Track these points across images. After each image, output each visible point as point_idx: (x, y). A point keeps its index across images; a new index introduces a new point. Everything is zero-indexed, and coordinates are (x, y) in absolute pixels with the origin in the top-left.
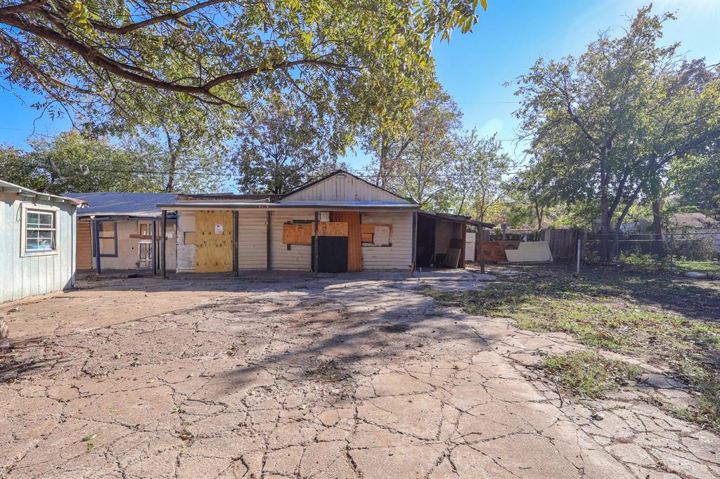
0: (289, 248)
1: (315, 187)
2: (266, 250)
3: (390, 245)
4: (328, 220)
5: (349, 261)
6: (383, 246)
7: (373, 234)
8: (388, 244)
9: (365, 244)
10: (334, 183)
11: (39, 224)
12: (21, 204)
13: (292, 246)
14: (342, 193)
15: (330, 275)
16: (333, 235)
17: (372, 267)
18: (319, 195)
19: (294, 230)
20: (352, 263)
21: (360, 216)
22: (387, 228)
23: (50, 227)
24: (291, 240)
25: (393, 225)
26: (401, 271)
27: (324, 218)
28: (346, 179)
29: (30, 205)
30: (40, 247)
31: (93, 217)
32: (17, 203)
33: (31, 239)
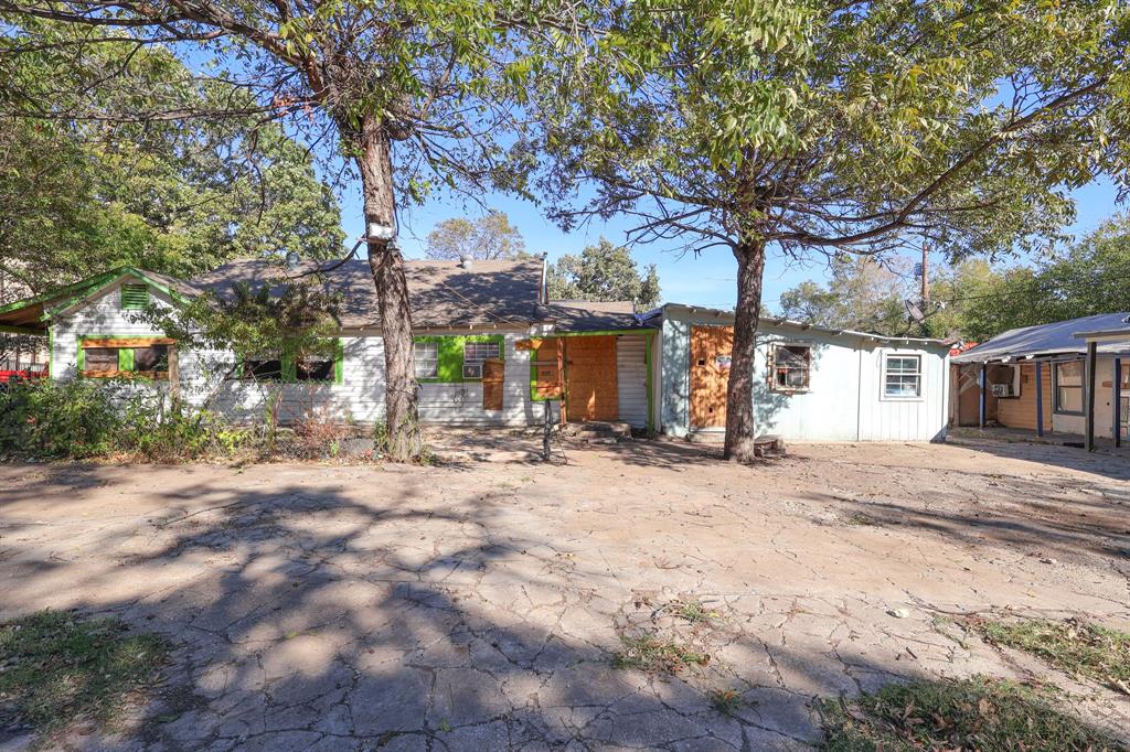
11: (902, 369)
12: (881, 351)
23: (915, 372)
29: (891, 351)
30: (902, 393)
31: (1029, 357)
32: (877, 349)
33: (893, 384)
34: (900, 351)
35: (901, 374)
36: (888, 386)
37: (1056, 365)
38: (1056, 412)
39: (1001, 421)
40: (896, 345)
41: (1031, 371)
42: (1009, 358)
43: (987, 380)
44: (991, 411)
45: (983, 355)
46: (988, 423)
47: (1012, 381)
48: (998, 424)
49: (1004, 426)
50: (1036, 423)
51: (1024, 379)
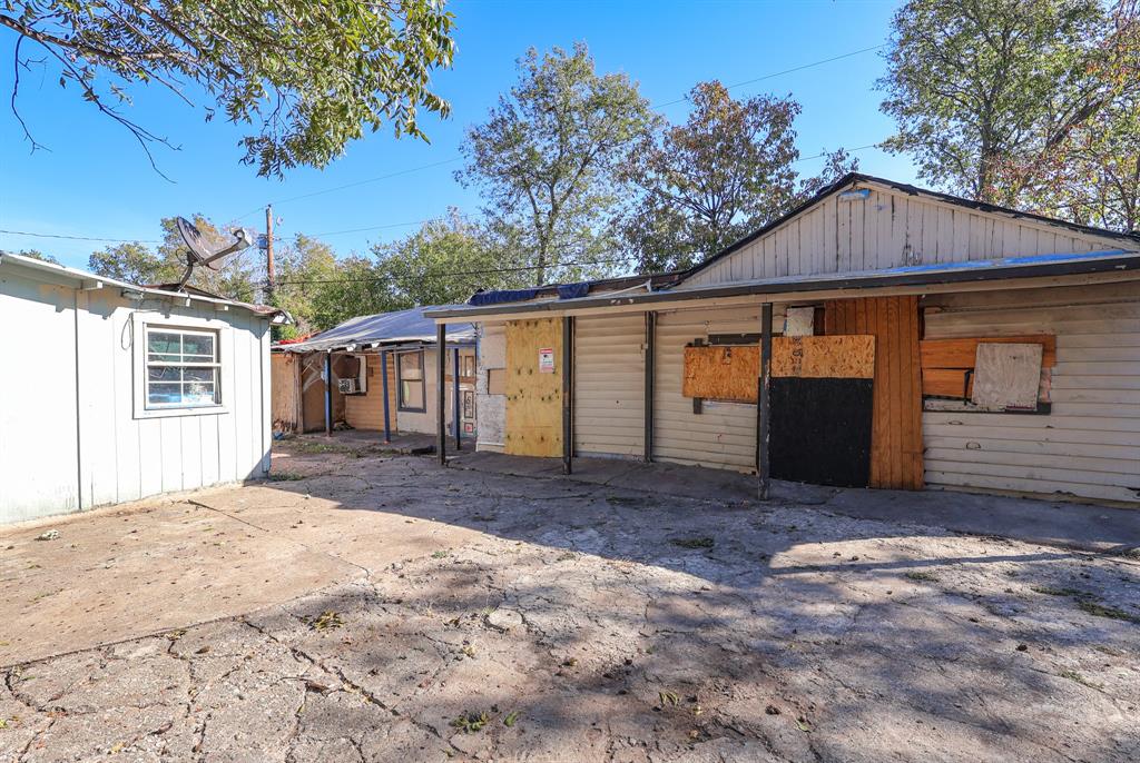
0: (698, 409)
1: (772, 239)
2: (642, 413)
3: (1044, 408)
4: (809, 331)
5: (875, 454)
6: (1011, 410)
7: (972, 370)
8: (1032, 403)
9: (936, 404)
10: (830, 221)
11: (182, 355)
12: (131, 315)
13: (704, 403)
14: (857, 250)
15: (810, 491)
16: (824, 373)
17: (963, 480)
18: (782, 258)
19: (712, 360)
20: (886, 456)
21: (921, 312)
22: (1032, 352)
23: (210, 360)
24: (702, 388)
25: (1061, 339)
26: (1089, 503)
27: (797, 326)
28: (872, 201)
29: (157, 318)
30: (185, 400)
31: (375, 345)
32: (122, 313)
33: (165, 383)
34: (175, 319)
35: (182, 364)
36: (153, 388)
37: (399, 356)
38: (401, 409)
39: (349, 422)
40: (168, 306)
41: (376, 363)
42: (354, 345)
43: (333, 373)
44: (339, 411)
45: (327, 342)
46: (336, 425)
47: (358, 375)
48: (347, 427)
49: (352, 428)
50: (384, 423)
51: (370, 372)
